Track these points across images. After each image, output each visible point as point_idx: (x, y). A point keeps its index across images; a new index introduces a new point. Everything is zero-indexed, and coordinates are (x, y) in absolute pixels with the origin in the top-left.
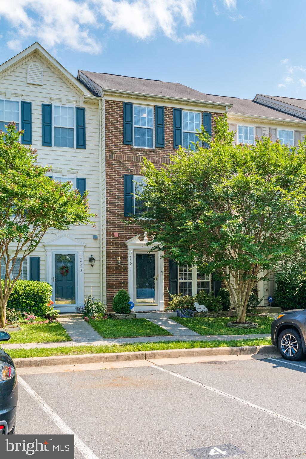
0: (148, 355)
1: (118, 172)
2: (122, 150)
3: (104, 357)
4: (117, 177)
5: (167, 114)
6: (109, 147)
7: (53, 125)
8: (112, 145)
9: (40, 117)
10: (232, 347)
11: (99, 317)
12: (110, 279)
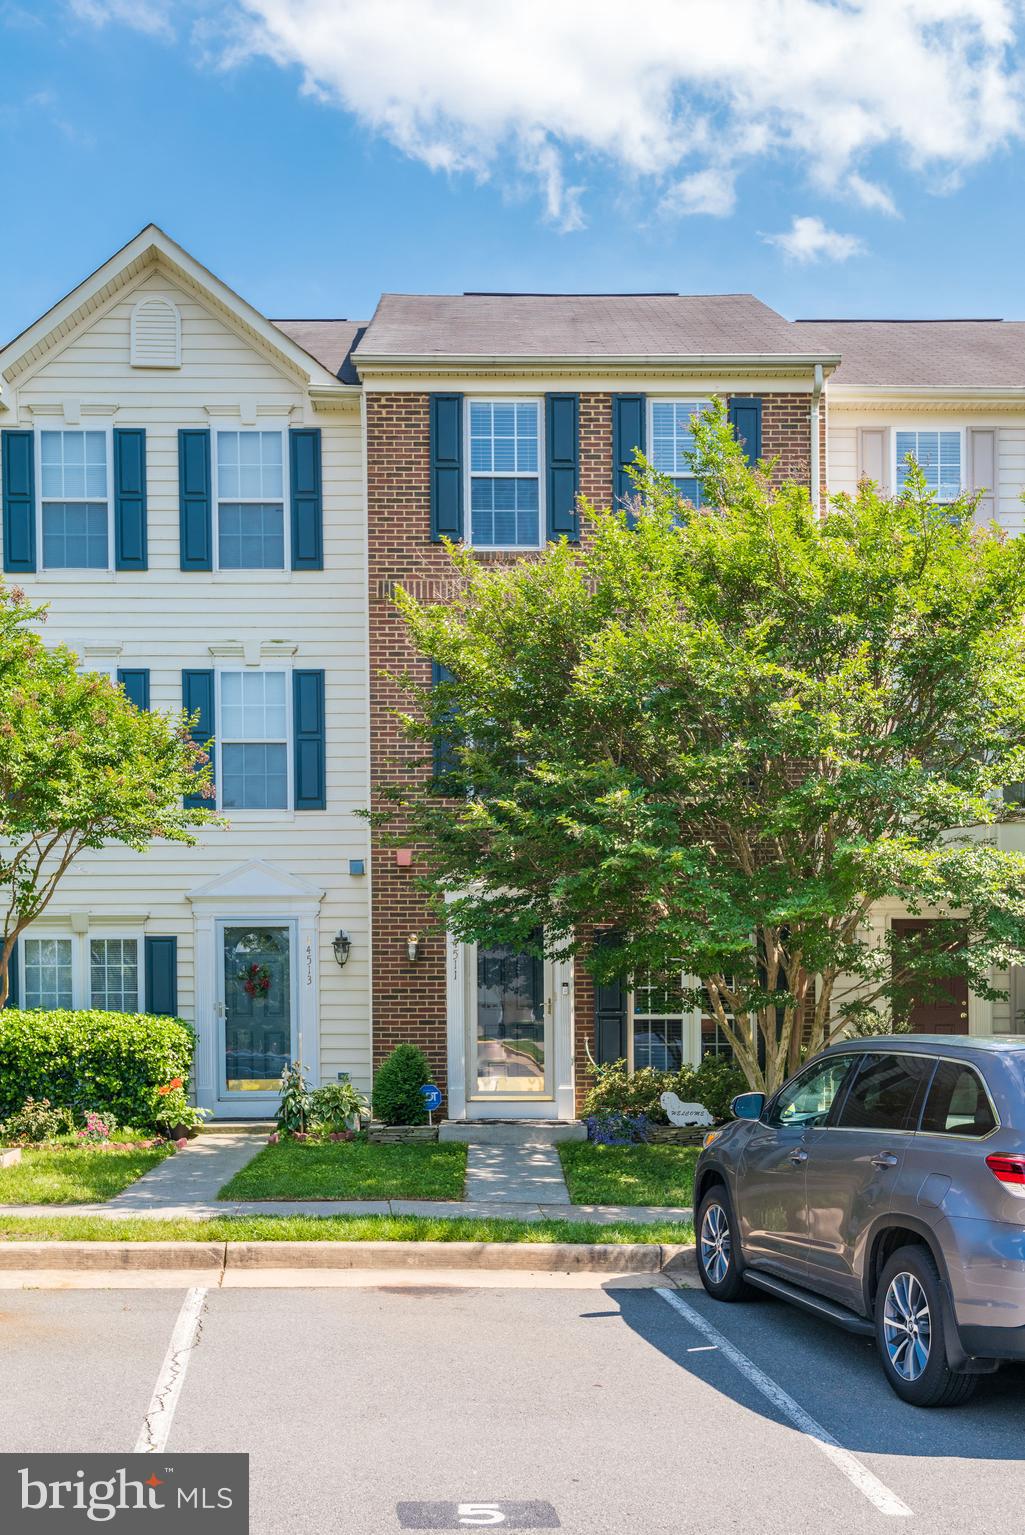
0: (235, 1256)
2: (427, 563)
3: (79, 1251)
4: (406, 660)
5: (591, 420)
6: (381, 557)
7: (216, 499)
8: (389, 550)
9: (174, 474)
10: (563, 1246)
11: (317, 1134)
12: (384, 1010)
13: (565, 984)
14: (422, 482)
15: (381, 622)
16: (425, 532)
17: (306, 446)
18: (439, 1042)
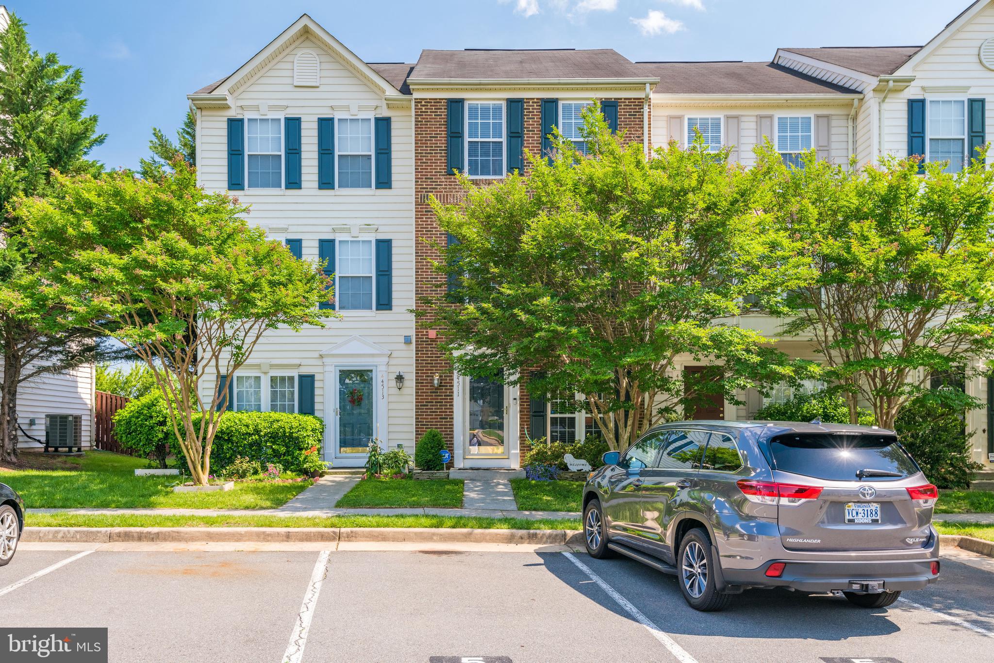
0: (344, 535)
2: (445, 185)
3: (264, 533)
5: (530, 112)
6: (421, 182)
7: (337, 153)
8: (426, 178)
9: (315, 140)
10: (514, 531)
11: (386, 475)
12: (421, 412)
13: (515, 399)
14: (443, 144)
15: (421, 215)
16: (444, 169)
17: (383, 126)
18: (449, 428)
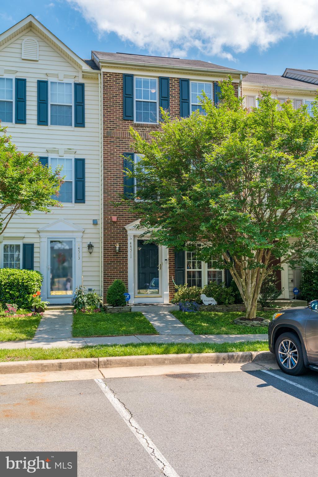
0: (102, 363)
1: (117, 150)
2: (122, 126)
4: (115, 156)
5: (173, 86)
6: (107, 123)
7: (50, 103)
8: (110, 121)
9: (35, 94)
10: (218, 354)
11: (89, 310)
12: (107, 268)
13: (166, 260)
14: (120, 101)
15: (107, 144)
16: (121, 116)
17: (79, 89)
18: (125, 278)
